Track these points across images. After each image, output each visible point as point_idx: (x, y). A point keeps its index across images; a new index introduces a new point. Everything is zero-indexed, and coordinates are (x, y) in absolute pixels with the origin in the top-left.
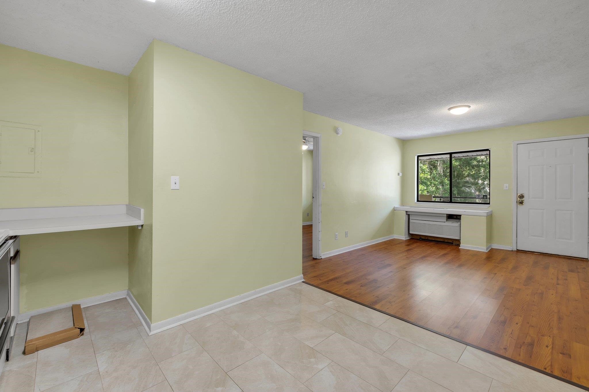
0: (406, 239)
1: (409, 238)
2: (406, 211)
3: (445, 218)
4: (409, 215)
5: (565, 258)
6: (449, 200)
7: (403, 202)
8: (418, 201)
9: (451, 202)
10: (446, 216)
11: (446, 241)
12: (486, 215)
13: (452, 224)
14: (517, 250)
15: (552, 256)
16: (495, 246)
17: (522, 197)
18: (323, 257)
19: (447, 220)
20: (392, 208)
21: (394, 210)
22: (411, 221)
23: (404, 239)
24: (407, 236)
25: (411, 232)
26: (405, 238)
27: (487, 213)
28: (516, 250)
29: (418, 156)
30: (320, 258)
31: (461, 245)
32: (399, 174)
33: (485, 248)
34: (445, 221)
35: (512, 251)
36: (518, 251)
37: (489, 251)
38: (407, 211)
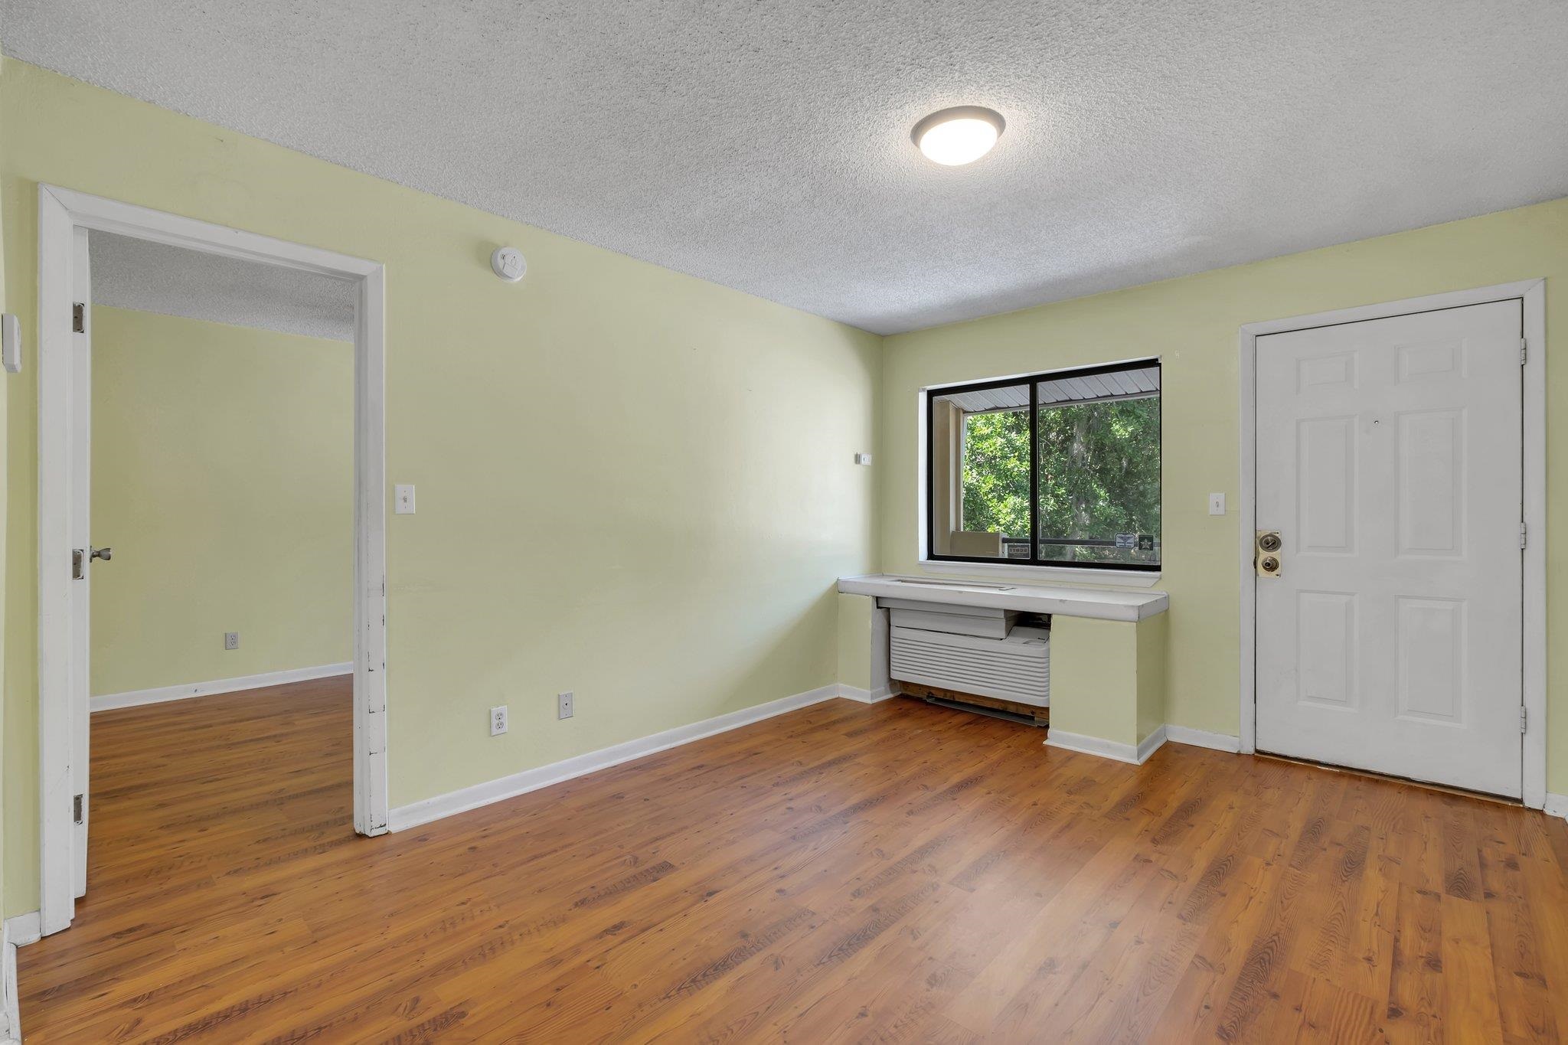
0: (875, 701)
1: (891, 696)
2: (877, 598)
3: (1003, 623)
4: (889, 609)
5: (1431, 793)
6: (1027, 555)
7: (879, 560)
8: (931, 556)
9: (1034, 561)
10: (1002, 615)
11: (1012, 709)
12: (1133, 615)
13: (1021, 646)
14: (1257, 751)
15: (1385, 783)
16: (1180, 734)
17: (1272, 543)
18: (394, 827)
19: (1009, 633)
20: (827, 583)
21: (838, 590)
22: (894, 632)
23: (869, 701)
24: (883, 688)
25: (895, 675)
26: (872, 698)
27: (1140, 608)
28: (1251, 751)
29: (931, 394)
30: (382, 831)
31: (1050, 731)
32: (857, 459)
33: (1133, 748)
34: (1003, 634)
35: (1239, 754)
36: (1261, 757)
37: (1151, 760)
38: (880, 597)
